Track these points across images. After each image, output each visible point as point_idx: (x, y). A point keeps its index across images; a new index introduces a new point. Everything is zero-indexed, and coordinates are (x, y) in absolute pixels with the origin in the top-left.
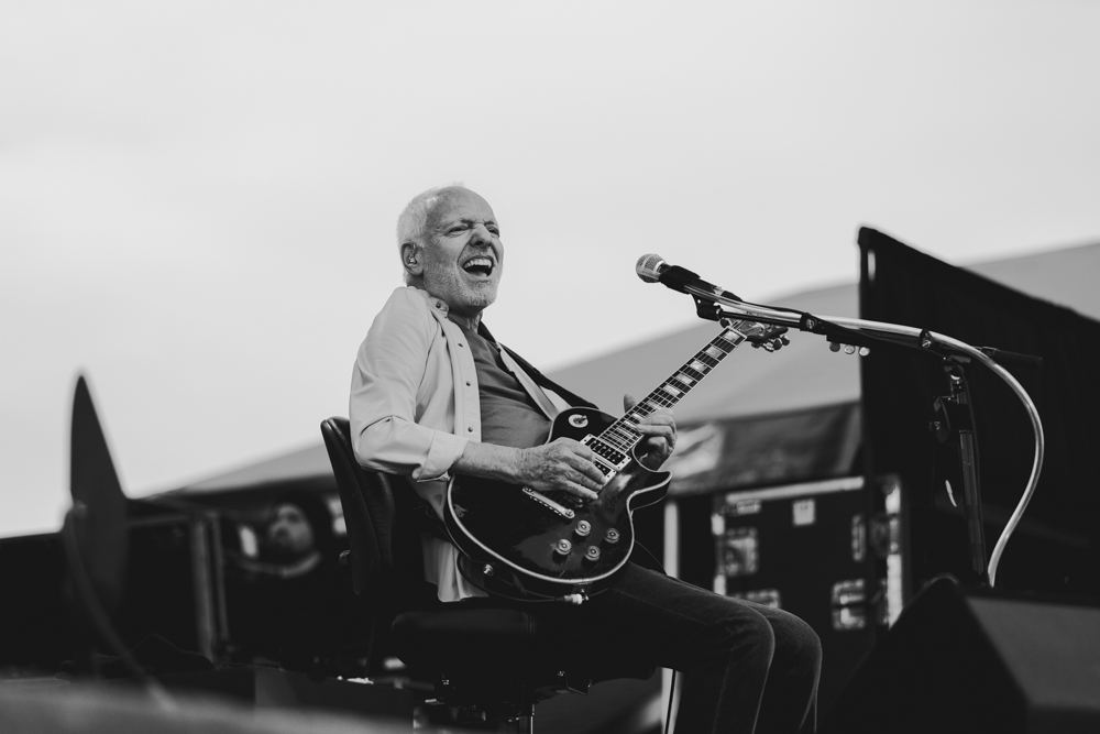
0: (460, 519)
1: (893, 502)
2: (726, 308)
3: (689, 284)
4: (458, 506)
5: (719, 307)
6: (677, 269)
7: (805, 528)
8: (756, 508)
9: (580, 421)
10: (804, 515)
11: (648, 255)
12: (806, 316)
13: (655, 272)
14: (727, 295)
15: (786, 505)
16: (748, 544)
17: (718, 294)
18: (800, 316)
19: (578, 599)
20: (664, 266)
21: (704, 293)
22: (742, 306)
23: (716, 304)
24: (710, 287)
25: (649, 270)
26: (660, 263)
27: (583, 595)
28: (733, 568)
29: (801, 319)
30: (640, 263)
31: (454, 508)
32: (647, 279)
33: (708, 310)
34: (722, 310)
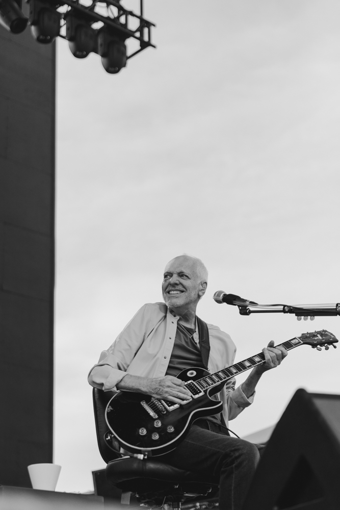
0: (108, 413)
2: (252, 309)
3: (235, 300)
4: (110, 407)
6: (230, 295)
9: (192, 374)
11: (218, 291)
12: (285, 306)
13: (221, 298)
14: (252, 303)
17: (248, 303)
19: (141, 457)
20: (225, 295)
21: (242, 304)
22: (258, 306)
23: (247, 308)
24: (244, 301)
25: (219, 298)
26: (223, 294)
27: (145, 455)
30: (215, 295)
31: (108, 407)
32: (219, 302)
33: (244, 311)
34: (250, 310)
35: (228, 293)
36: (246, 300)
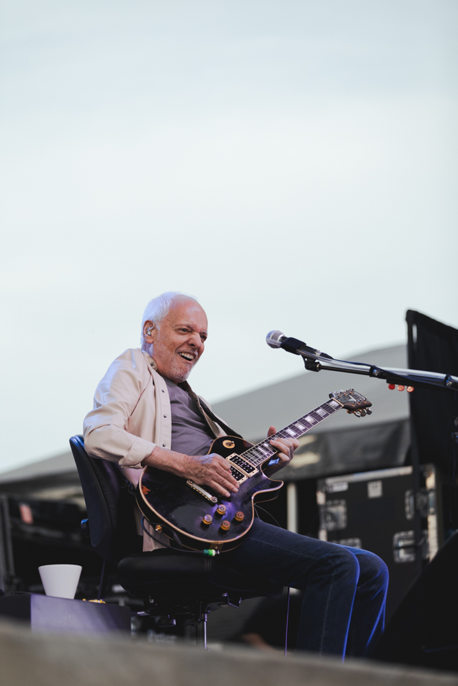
0: (146, 496)
1: (431, 482)
2: (323, 363)
3: (299, 348)
4: (145, 487)
5: (319, 363)
6: (292, 340)
7: (376, 500)
8: (344, 487)
9: (230, 444)
10: (375, 491)
11: (274, 331)
12: (373, 368)
13: (278, 341)
14: (324, 355)
15: (364, 485)
16: (340, 510)
17: (318, 355)
18: (369, 368)
19: (213, 552)
20: (283, 338)
21: (309, 354)
22: (333, 362)
23: (317, 361)
24: (313, 351)
25: (274, 341)
26: (281, 336)
27: (216, 550)
28: (331, 525)
29: (370, 370)
30: (268, 336)
31: (142, 488)
32: (273, 346)
33: (311, 365)
34: (320, 365)
35: (288, 336)
36: (316, 350)
